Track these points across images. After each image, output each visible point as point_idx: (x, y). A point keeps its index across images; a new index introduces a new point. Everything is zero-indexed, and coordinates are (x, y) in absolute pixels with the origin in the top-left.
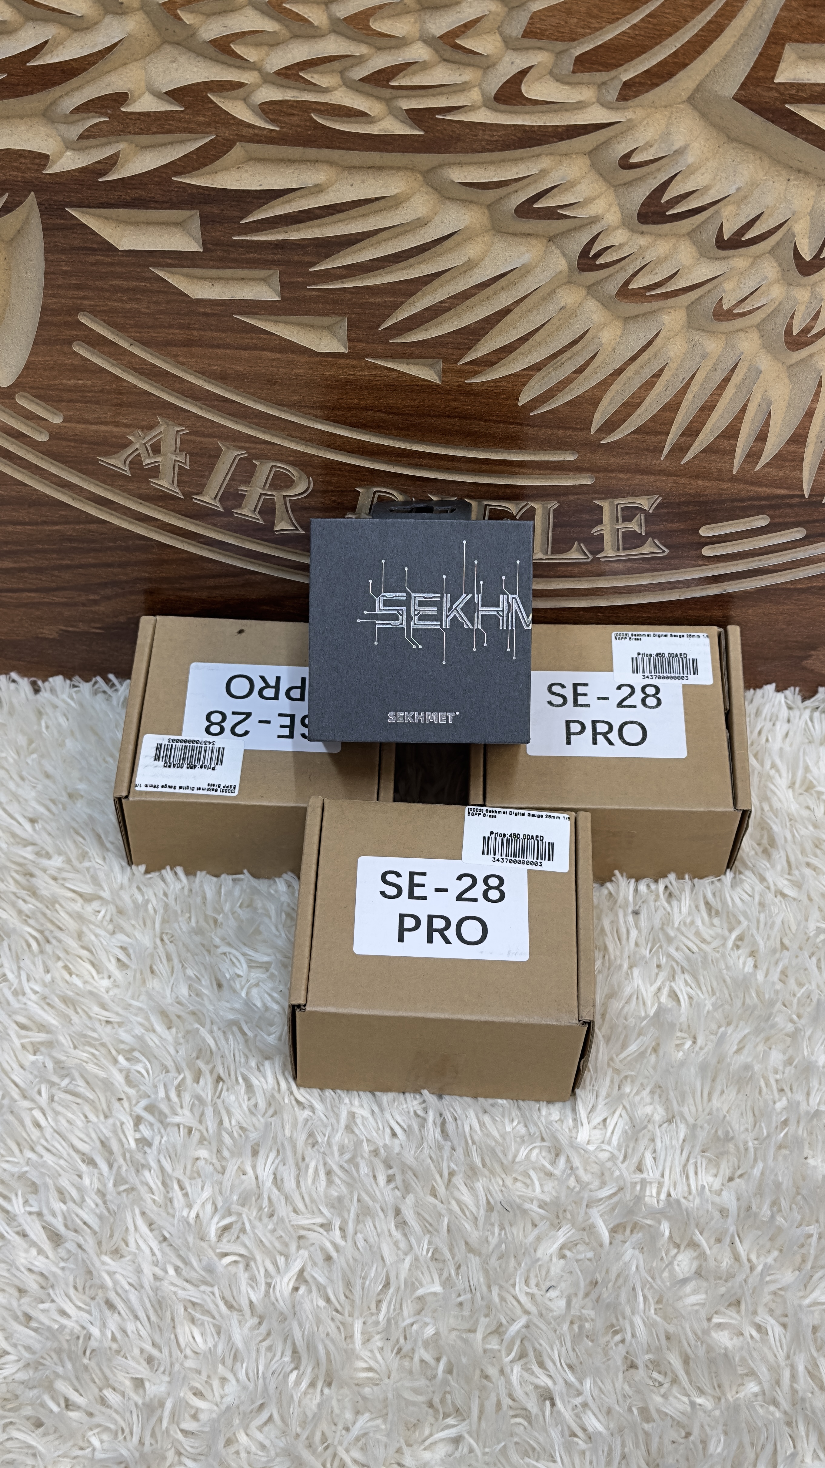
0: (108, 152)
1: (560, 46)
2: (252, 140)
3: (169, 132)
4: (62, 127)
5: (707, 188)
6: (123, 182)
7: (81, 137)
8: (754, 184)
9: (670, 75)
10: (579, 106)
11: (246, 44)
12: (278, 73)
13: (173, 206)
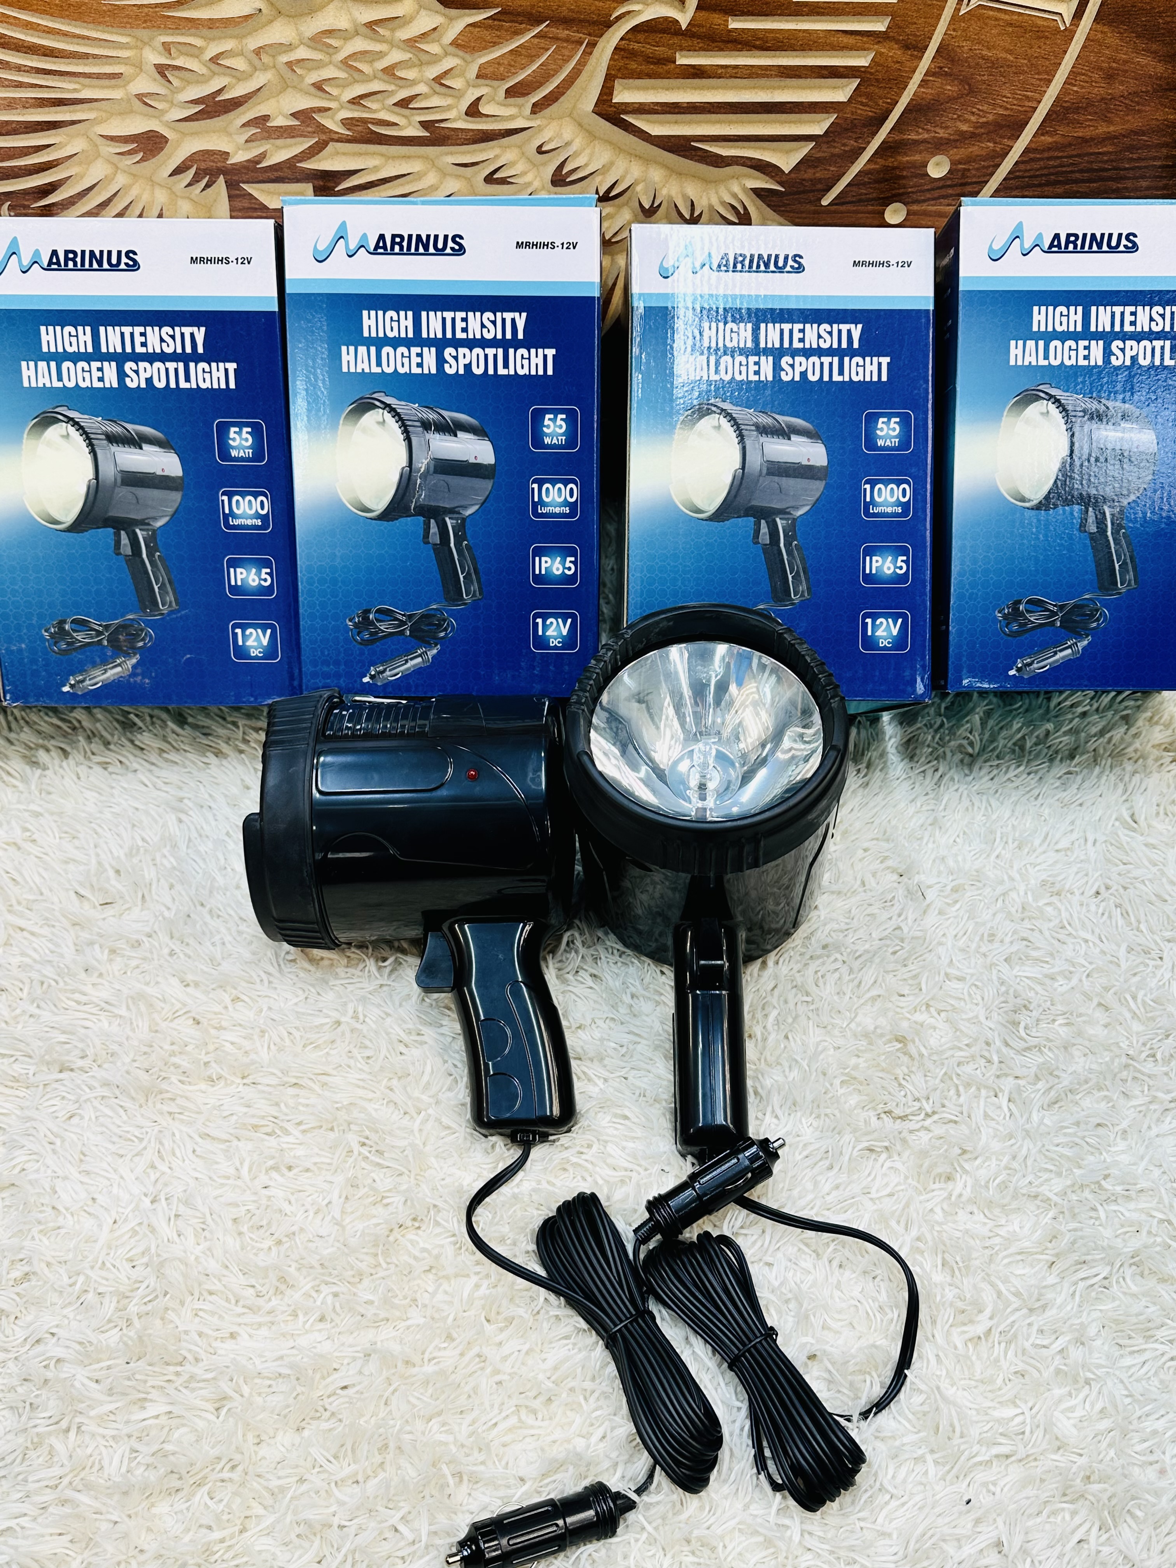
0: (261, 150)
1: (495, 83)
2: (338, 141)
3: (293, 137)
4: (235, 137)
5: (586, 165)
6: (271, 168)
7: (246, 141)
8: (612, 164)
9: (557, 99)
10: (512, 118)
11: (331, 86)
12: (349, 102)
13: (298, 181)
